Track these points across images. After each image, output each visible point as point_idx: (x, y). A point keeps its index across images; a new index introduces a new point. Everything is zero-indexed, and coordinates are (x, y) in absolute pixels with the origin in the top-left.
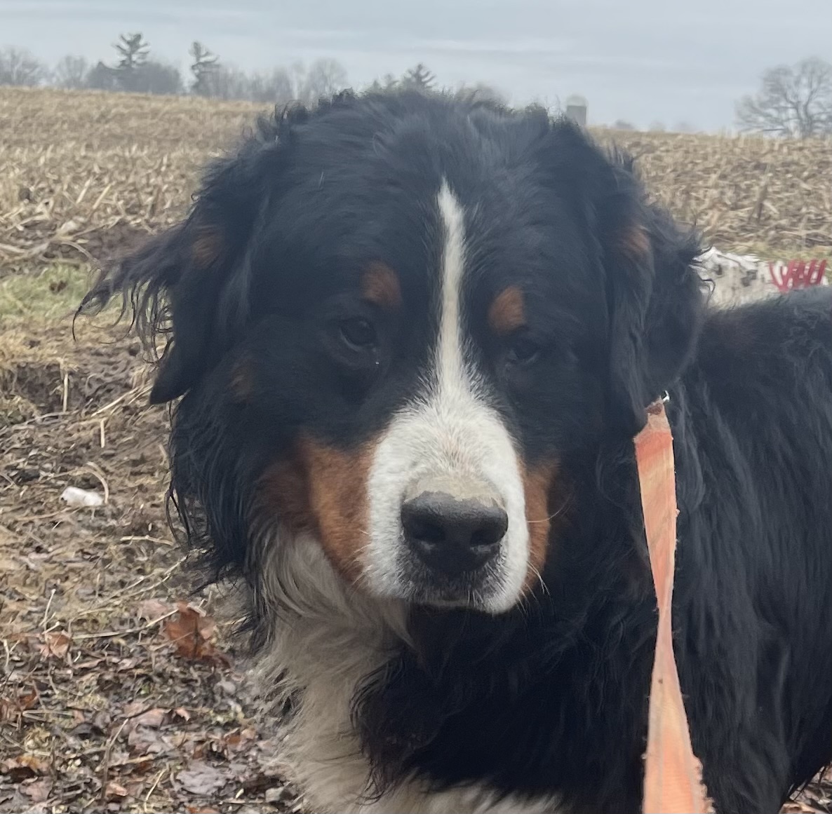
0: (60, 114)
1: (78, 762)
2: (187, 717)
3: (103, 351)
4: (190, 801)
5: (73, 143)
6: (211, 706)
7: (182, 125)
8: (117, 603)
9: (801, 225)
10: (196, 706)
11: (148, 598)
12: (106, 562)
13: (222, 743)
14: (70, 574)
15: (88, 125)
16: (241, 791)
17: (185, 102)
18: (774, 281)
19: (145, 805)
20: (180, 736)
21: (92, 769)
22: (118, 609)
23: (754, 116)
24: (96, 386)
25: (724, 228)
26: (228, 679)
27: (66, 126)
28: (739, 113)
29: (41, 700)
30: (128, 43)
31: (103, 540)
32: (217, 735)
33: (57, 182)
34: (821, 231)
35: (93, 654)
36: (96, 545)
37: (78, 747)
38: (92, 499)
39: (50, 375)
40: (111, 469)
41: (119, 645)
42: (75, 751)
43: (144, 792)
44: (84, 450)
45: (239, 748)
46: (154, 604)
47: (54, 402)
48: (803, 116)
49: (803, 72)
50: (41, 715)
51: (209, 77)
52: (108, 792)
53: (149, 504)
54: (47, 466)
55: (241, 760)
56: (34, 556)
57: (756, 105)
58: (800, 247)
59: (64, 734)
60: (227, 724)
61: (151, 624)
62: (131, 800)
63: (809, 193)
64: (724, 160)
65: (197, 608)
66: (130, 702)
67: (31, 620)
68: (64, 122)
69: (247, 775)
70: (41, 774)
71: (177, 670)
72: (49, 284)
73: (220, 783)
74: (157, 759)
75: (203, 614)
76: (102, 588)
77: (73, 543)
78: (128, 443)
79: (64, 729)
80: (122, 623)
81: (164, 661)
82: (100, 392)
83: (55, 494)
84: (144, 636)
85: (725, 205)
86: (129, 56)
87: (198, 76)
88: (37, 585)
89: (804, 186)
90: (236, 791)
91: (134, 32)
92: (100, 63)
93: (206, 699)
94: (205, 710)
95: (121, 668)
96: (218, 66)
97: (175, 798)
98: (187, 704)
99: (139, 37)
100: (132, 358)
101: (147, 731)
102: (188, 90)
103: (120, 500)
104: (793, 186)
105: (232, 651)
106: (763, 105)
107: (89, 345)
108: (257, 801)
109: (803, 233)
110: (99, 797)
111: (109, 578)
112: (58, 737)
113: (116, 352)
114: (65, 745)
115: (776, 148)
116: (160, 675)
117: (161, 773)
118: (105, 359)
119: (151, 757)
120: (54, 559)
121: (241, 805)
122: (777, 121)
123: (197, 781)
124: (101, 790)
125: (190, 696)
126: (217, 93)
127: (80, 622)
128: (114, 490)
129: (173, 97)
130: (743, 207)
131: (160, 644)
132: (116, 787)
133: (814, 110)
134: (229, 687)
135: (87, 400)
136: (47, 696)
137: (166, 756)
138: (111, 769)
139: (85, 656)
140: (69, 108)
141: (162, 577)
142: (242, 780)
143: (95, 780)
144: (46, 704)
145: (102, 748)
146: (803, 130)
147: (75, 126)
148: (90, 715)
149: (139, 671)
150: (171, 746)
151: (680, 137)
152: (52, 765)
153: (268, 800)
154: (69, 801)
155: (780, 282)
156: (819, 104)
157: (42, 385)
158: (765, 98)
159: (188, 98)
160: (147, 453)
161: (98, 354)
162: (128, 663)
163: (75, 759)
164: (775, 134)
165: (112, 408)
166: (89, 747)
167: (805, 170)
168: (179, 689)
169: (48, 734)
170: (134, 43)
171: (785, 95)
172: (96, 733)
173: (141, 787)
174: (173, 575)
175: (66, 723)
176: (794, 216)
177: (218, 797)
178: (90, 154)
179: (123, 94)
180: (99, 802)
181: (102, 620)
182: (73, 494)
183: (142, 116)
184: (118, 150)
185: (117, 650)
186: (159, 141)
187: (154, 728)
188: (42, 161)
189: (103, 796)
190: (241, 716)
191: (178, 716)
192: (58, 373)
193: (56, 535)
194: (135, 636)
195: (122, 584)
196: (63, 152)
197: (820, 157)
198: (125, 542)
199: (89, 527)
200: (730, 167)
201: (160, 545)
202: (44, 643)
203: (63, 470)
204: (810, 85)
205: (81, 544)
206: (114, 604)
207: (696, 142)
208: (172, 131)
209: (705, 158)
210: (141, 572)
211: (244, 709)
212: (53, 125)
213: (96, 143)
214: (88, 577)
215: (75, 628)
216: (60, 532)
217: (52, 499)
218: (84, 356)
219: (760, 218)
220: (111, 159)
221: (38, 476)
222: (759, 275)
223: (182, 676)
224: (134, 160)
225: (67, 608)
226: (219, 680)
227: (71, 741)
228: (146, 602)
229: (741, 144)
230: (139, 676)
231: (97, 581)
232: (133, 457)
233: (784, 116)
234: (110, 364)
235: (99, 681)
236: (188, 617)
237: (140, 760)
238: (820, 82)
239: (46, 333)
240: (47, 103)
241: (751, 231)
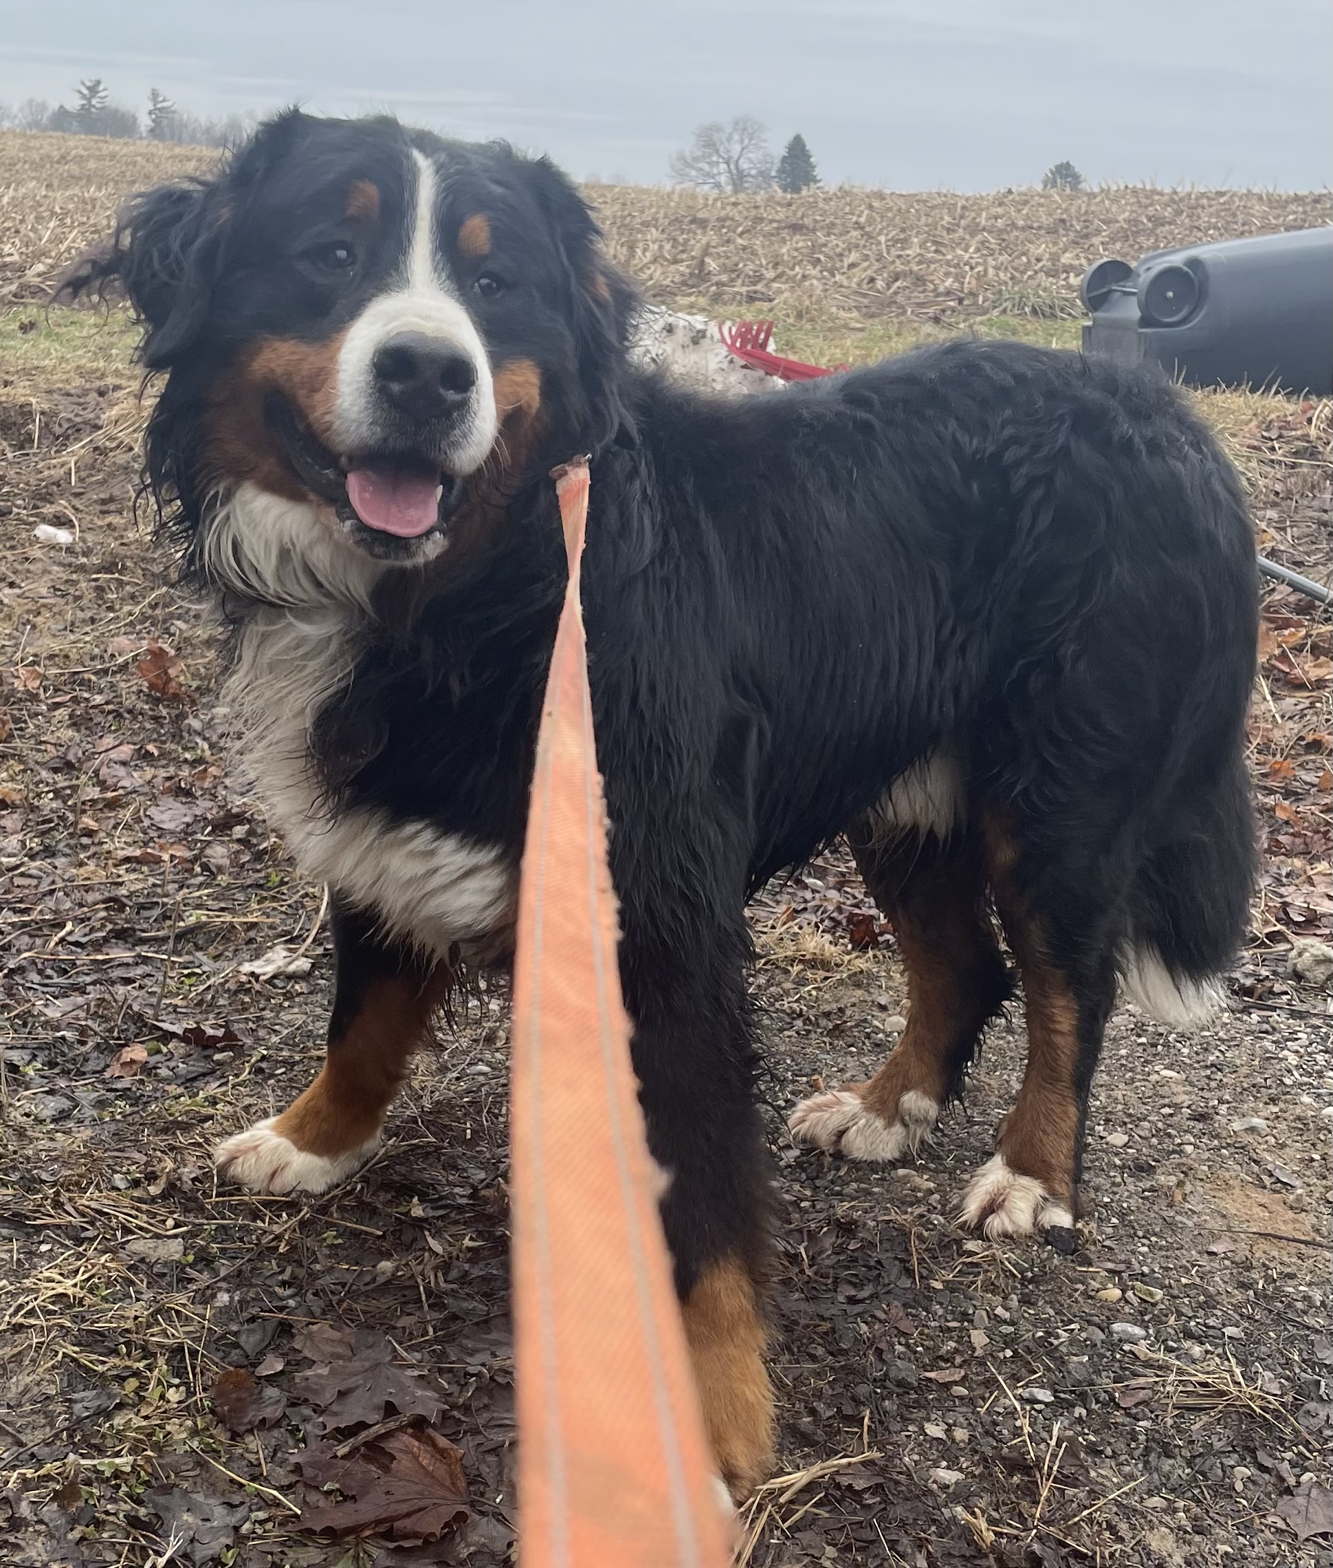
0: (22, 155)
1: (51, 795)
2: (156, 754)
3: (73, 391)
4: (159, 837)
5: (34, 182)
6: (178, 743)
7: (138, 168)
8: (87, 639)
9: (740, 281)
10: (164, 742)
11: (117, 635)
12: (77, 598)
13: (190, 779)
14: (42, 610)
15: (48, 166)
16: (210, 828)
17: (141, 146)
18: (723, 340)
19: (116, 840)
20: (149, 772)
21: (65, 802)
22: (88, 646)
23: (687, 170)
24: (66, 425)
25: (667, 282)
26: (196, 717)
27: (27, 166)
28: (672, 167)
29: (16, 733)
30: (88, 88)
31: (74, 577)
32: (185, 772)
33: (22, 221)
34: (759, 287)
35: (66, 689)
36: (67, 581)
37: (51, 781)
38: (63, 536)
39: (23, 414)
40: (81, 508)
41: (90, 680)
42: (48, 784)
43: (115, 827)
44: (55, 488)
45: (206, 785)
46: (123, 641)
47: (25, 440)
48: (734, 171)
49: (735, 129)
50: (15, 748)
51: (165, 122)
52: (80, 826)
53: (118, 542)
54: (19, 502)
55: (207, 796)
56: (7, 591)
57: (689, 160)
58: (740, 303)
59: (38, 767)
60: (195, 761)
61: (120, 660)
62: (102, 834)
63: (744, 248)
64: (662, 212)
65: (165, 646)
66: (101, 737)
67: (4, 654)
68: (25, 162)
69: (214, 812)
70: (14, 807)
71: (146, 707)
72: (18, 324)
73: (188, 819)
74: (128, 794)
75: (172, 652)
76: (73, 624)
77: (45, 579)
78: (97, 482)
79: (37, 762)
80: (92, 659)
81: (134, 698)
82: (69, 432)
83: (28, 531)
84: (114, 673)
85: (666, 260)
86: (89, 100)
87: (154, 121)
88: (10, 619)
89: (740, 241)
90: (204, 828)
91: (94, 78)
92: (61, 107)
93: (174, 736)
94: (173, 746)
95: (93, 703)
96: (174, 112)
97: (145, 833)
98: (155, 740)
99: (98, 83)
100: (101, 399)
101: (117, 767)
102: (144, 135)
103: (90, 537)
104: (728, 241)
105: (198, 688)
106: (695, 159)
107: (61, 385)
108: (226, 839)
109: (744, 290)
110: (71, 830)
111: (80, 615)
112: (32, 770)
113: (85, 393)
114: (37, 778)
115: (710, 202)
116: (130, 712)
117: (132, 808)
118: (76, 399)
119: (121, 792)
120: (27, 594)
121: (209, 842)
122: (709, 175)
123: (165, 817)
124: (75, 824)
125: (158, 733)
126: (172, 138)
127: (52, 657)
128: (84, 527)
129: (131, 141)
130: (682, 261)
131: (129, 680)
132: (88, 821)
133: (744, 165)
134: (196, 724)
135: (57, 439)
136: (21, 729)
137: (135, 792)
138: (83, 803)
139: (56, 690)
140: (29, 149)
141: (131, 614)
142: (209, 817)
143: (68, 814)
144: (21, 737)
145: (74, 782)
146: (734, 185)
147: (36, 166)
148: (63, 749)
149: (111, 707)
150: (141, 781)
151: (617, 190)
152: (26, 798)
153: (234, 837)
154: (43, 834)
155: (729, 341)
156: (750, 161)
157: (15, 423)
158: (699, 153)
159: (145, 142)
160: (116, 492)
161: (68, 395)
162: (98, 699)
163: (48, 792)
164: (706, 187)
165: (83, 447)
166: (61, 780)
167: (740, 225)
168: (148, 726)
169: (22, 767)
170: (93, 90)
171: (717, 152)
172: (68, 767)
173: (112, 822)
174: (142, 614)
175: (39, 757)
176: (733, 271)
177: (186, 833)
178: (50, 194)
179: (83, 137)
180: (71, 835)
181: (73, 656)
182: (45, 531)
183: (100, 158)
184: (77, 191)
185: (88, 685)
186: (116, 183)
187: (124, 763)
188: (5, 200)
189: (75, 829)
190: (208, 753)
191: (147, 751)
192: (31, 413)
193: (28, 571)
194: (105, 672)
195: (93, 620)
196: (24, 190)
197: (753, 213)
198: (96, 580)
199: (60, 564)
200: (667, 222)
201: (128, 583)
202: (18, 677)
203: (36, 507)
204: (742, 141)
205: (52, 580)
206: (86, 639)
207: (633, 195)
208: (128, 174)
209: (642, 212)
210: (110, 609)
211: (212, 746)
212: (15, 165)
213: (56, 183)
214: (60, 613)
215: (47, 662)
216: (32, 567)
217: (24, 535)
218: (55, 396)
219: (700, 274)
220: (71, 198)
221: (11, 513)
222: (708, 334)
223: (151, 713)
224: (93, 200)
225: (40, 643)
226: (187, 718)
227: (44, 774)
228: (116, 639)
229: (676, 197)
230: (110, 712)
231: (69, 617)
232: (102, 496)
233: (715, 171)
234: (80, 404)
235: (71, 716)
236: (159, 654)
237: (110, 795)
238: (751, 139)
239: (17, 372)
240: (10, 143)
241: (692, 287)
